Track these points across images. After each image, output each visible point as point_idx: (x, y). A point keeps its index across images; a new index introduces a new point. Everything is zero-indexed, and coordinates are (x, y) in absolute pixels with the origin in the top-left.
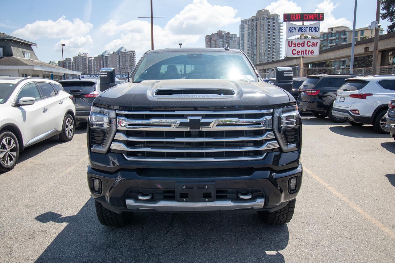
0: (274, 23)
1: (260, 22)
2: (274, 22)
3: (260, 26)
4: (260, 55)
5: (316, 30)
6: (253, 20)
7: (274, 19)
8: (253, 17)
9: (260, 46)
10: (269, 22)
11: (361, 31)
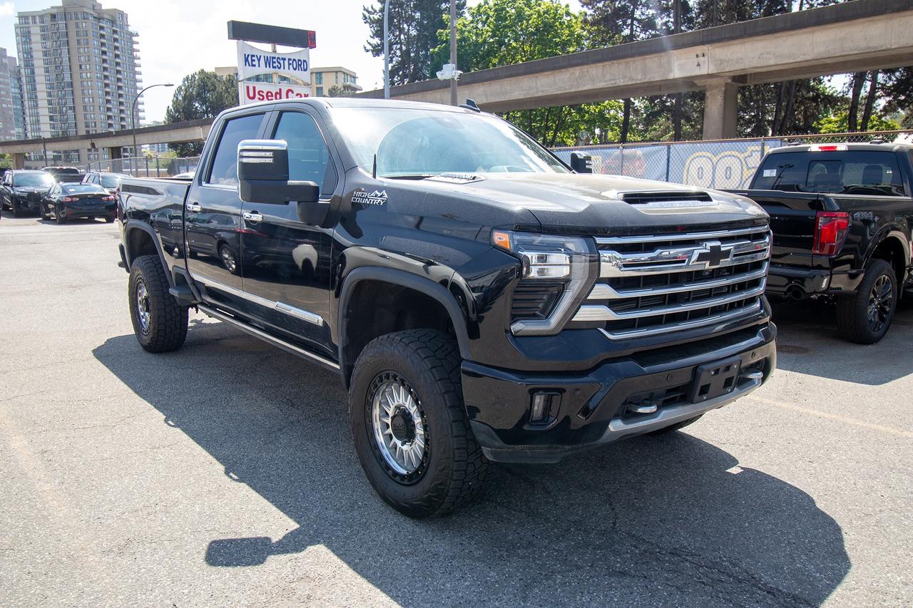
0: (115, 32)
1: (77, 24)
2: (114, 28)
3: (77, 35)
4: (85, 109)
5: (302, 66)
6: (53, 17)
7: (113, 22)
8: (52, 8)
9: (82, 86)
10: (102, 28)
11: (317, 73)
